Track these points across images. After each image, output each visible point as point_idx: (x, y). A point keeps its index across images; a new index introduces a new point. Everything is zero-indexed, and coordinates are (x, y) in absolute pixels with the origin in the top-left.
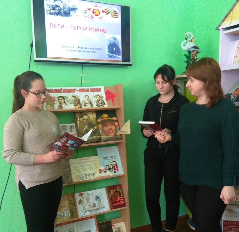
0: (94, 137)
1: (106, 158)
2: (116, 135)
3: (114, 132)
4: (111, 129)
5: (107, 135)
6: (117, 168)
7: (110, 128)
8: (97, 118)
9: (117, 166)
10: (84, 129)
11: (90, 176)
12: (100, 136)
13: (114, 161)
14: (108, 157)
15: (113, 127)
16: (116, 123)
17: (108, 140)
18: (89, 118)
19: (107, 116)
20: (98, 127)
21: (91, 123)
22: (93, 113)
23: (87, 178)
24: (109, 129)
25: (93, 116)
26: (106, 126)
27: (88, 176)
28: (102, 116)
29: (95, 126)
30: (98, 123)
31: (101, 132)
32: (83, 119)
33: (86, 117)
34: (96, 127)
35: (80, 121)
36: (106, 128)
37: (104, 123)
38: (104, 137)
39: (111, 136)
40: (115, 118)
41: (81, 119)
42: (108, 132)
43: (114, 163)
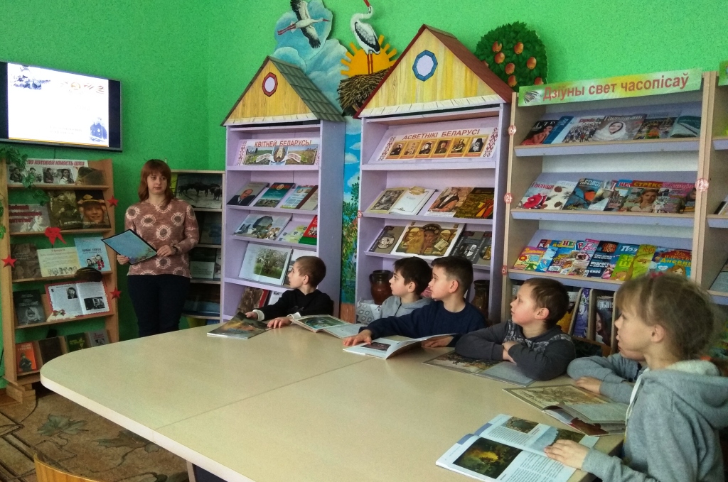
0: (73, 222)
1: (87, 250)
2: (102, 222)
3: (101, 218)
4: (96, 214)
5: (90, 221)
6: (103, 263)
7: (95, 212)
8: (77, 200)
9: (102, 261)
10: (60, 212)
11: (67, 271)
12: (82, 221)
13: (98, 255)
14: (89, 250)
15: (100, 212)
16: (103, 207)
17: (91, 227)
18: (66, 198)
19: (90, 197)
20: (78, 210)
21: (69, 205)
22: (71, 193)
23: (62, 273)
24: (94, 214)
25: (71, 197)
26: (89, 209)
27: (64, 271)
28: (84, 197)
29: (75, 208)
30: (79, 206)
31: (82, 216)
32: (59, 200)
33: (62, 197)
34: (76, 210)
35: (53, 201)
36: (89, 213)
37: (87, 206)
38: (86, 223)
39: (97, 222)
40: (102, 201)
41: (56, 199)
42: (93, 217)
43: (98, 258)
